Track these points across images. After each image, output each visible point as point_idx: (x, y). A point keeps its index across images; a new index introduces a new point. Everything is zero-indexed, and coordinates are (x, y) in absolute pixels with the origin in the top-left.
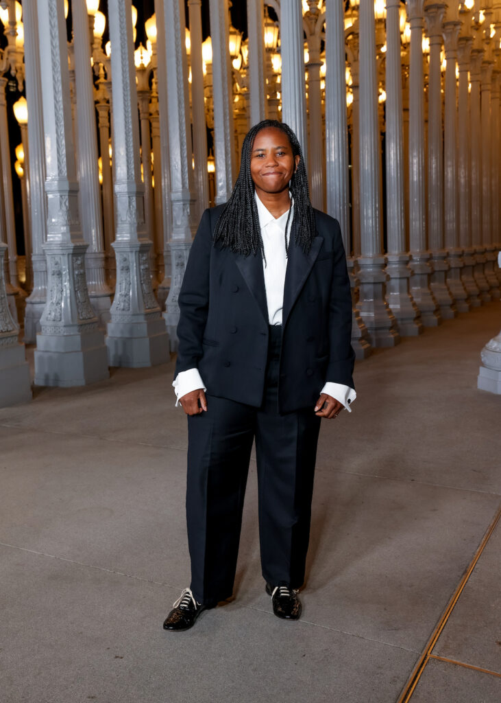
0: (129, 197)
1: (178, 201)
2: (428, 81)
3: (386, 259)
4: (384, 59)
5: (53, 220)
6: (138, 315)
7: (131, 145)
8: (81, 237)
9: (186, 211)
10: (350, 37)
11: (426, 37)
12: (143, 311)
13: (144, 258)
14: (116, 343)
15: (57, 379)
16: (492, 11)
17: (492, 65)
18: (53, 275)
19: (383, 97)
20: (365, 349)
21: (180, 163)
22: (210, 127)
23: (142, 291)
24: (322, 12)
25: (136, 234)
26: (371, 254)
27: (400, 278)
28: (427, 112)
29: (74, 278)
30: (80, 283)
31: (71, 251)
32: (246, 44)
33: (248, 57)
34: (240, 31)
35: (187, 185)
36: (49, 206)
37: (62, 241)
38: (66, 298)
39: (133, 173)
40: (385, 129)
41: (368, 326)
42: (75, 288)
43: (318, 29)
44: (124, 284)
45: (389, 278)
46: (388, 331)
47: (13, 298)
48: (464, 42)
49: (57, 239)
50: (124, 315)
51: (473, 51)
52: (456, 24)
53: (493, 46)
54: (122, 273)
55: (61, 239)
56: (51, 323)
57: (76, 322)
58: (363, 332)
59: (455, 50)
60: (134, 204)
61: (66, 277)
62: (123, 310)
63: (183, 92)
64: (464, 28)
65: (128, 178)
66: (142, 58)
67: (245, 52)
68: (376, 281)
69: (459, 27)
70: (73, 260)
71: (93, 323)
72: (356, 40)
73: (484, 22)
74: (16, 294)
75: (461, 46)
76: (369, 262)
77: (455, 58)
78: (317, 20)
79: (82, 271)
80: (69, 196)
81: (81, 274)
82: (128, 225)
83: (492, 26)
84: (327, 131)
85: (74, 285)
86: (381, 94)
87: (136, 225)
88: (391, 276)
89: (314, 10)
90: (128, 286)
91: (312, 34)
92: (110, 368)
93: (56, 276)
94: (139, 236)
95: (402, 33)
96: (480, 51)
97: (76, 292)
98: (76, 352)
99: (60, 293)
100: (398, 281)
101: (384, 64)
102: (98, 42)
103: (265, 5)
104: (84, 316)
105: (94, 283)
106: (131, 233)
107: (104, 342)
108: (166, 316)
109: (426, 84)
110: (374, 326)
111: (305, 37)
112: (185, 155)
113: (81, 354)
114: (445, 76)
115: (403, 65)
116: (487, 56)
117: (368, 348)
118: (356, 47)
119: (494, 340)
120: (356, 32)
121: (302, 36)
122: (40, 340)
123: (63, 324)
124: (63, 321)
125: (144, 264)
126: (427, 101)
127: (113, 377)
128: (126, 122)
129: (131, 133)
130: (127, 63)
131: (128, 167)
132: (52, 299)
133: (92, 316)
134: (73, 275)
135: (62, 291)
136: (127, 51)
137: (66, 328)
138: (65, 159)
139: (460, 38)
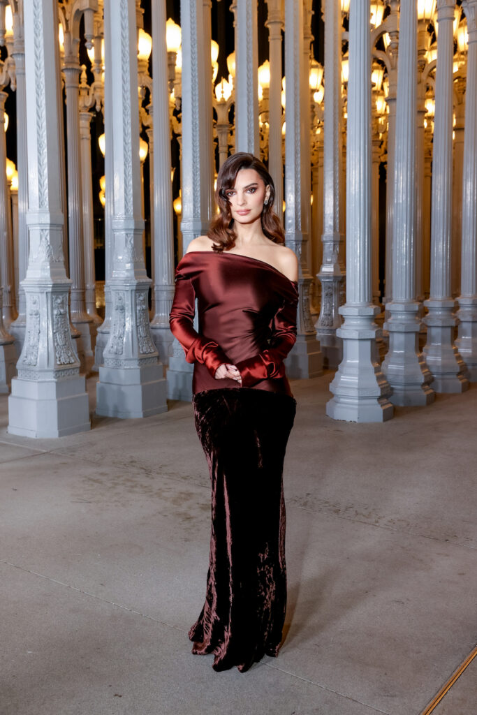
0: (194, 235)
3: (457, 303)
5: (120, 257)
7: (199, 184)
14: (177, 377)
15: (116, 411)
18: (117, 309)
20: (428, 395)
26: (440, 297)
27: (473, 322)
29: (136, 313)
31: (134, 288)
36: (116, 243)
37: (127, 277)
38: (128, 334)
39: (199, 211)
41: (434, 370)
42: (136, 323)
45: (459, 322)
46: (455, 376)
47: (87, 326)
49: (122, 276)
56: (112, 356)
57: (136, 356)
58: (426, 377)
61: (128, 313)
63: (253, 132)
65: (194, 217)
66: (223, 92)
68: (445, 325)
70: (136, 296)
71: (153, 357)
74: (91, 322)
76: (438, 305)
80: (134, 234)
81: (143, 310)
85: (136, 319)
88: (462, 320)
92: (168, 401)
93: (119, 311)
97: (137, 326)
98: (135, 385)
99: (122, 328)
100: (470, 325)
104: (145, 350)
105: (163, 314)
107: (165, 376)
110: (441, 371)
113: (140, 387)
117: (432, 393)
122: (103, 371)
123: (126, 358)
124: (124, 354)
127: (170, 412)
128: (194, 162)
129: (198, 173)
130: (197, 104)
131: (194, 205)
132: (114, 333)
133: (153, 351)
134: (136, 310)
135: (125, 325)
136: (197, 93)
137: (127, 362)
138: (132, 199)
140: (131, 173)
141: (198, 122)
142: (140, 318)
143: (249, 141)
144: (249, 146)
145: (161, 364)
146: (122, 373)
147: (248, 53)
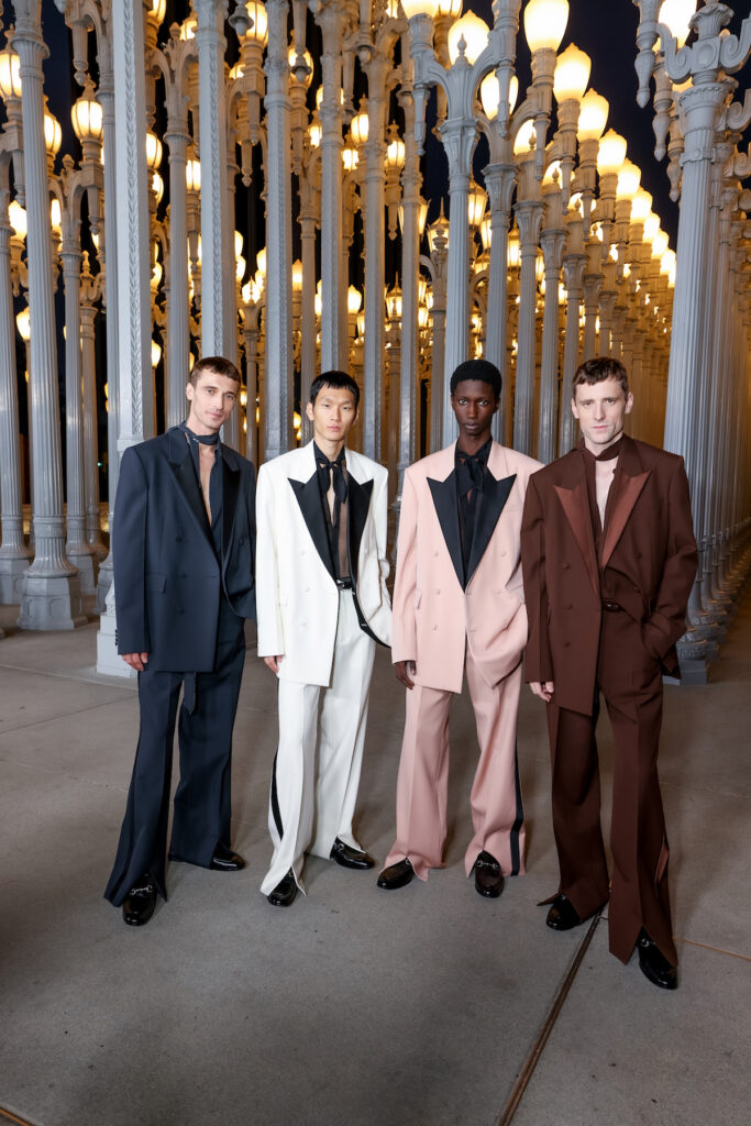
16: (648, 281)
48: (619, 311)
51: (628, 319)
52: (612, 294)
53: (647, 315)
59: (609, 321)
64: (619, 298)
69: (614, 297)
73: (639, 291)
75: (616, 315)
77: (610, 328)
83: (647, 295)
96: (634, 320)
116: (639, 325)
139: (616, 308)
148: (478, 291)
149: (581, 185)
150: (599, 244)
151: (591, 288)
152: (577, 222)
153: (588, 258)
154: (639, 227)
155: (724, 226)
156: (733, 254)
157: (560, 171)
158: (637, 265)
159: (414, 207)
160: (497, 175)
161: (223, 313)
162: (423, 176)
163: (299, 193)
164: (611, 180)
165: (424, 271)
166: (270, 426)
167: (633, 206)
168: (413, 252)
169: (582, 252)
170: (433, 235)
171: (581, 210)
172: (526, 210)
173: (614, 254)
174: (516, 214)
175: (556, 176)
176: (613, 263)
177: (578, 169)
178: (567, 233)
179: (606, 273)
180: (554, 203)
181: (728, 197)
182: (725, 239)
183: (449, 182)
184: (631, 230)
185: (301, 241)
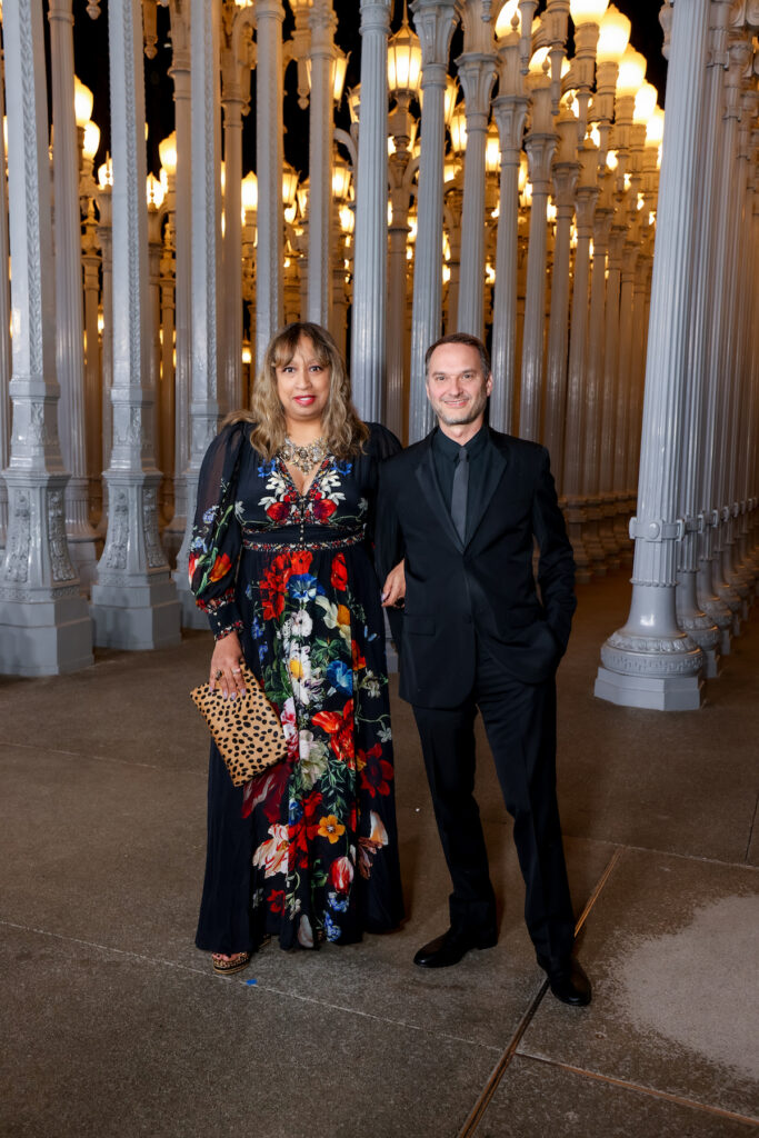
0: (132, 408)
1: (202, 415)
2: (553, 261)
4: (495, 227)
5: (20, 438)
6: (137, 575)
7: (138, 333)
8: (60, 463)
9: (211, 431)
10: (451, 193)
11: (552, 204)
12: (145, 571)
13: (150, 496)
15: (17, 665)
16: (642, 176)
17: (638, 248)
19: (492, 279)
21: (205, 361)
22: (247, 299)
23: (145, 541)
24: (414, 157)
25: (140, 461)
28: (549, 302)
29: (47, 521)
30: (57, 531)
31: (45, 484)
32: (304, 188)
33: (307, 208)
34: (297, 170)
35: (215, 394)
36: (15, 417)
37: (33, 468)
38: (35, 549)
39: (139, 374)
40: (492, 319)
42: (48, 536)
43: (407, 180)
44: (119, 532)
48: (603, 215)
49: (24, 465)
50: (117, 575)
51: (613, 228)
52: (593, 191)
53: (640, 223)
54: (116, 515)
55: (30, 466)
56: (12, 583)
57: (48, 585)
59: (590, 227)
60: (138, 418)
61: (35, 521)
62: (117, 567)
63: (214, 261)
64: (603, 196)
65: (131, 381)
66: (152, 195)
67: (303, 201)
69: (596, 196)
70: (47, 495)
71: (73, 586)
72: (459, 198)
73: (630, 189)
75: (598, 220)
77: (590, 238)
78: (406, 167)
79: (60, 512)
80: (45, 404)
81: (59, 516)
82: (129, 448)
83: (640, 195)
84: (414, 333)
85: (48, 530)
86: (487, 276)
87: (140, 449)
89: (402, 155)
90: (124, 536)
91: (399, 186)
92: (95, 650)
93: (20, 518)
94: (144, 465)
95: (521, 193)
96: (623, 228)
97: (49, 541)
98: (46, 626)
99: (25, 542)
101: (495, 233)
102: (89, 165)
103: (335, 141)
104: (61, 576)
105: (72, 521)
106: (132, 459)
108: (176, 576)
109: (550, 265)
111: (389, 189)
112: (214, 350)
113: (54, 630)
114: (576, 256)
115: (520, 237)
116: (631, 235)
118: (459, 209)
119: (619, 633)
120: (459, 188)
121: (386, 189)
123: (30, 587)
124: (29, 581)
125: (149, 504)
126: (550, 287)
127: (98, 664)
128: (131, 300)
129: (138, 318)
130: (136, 216)
131: (131, 364)
132: (13, 550)
133: (73, 576)
134: (47, 517)
135: (30, 539)
136: (136, 199)
137: (33, 593)
138: (41, 351)
139: (598, 211)
140: (39, 312)
141: (137, 243)
142: (53, 529)
143: (209, 276)
144: (208, 283)
145: (85, 596)
146: (26, 609)
147: (207, 146)
148: (414, 182)
149: (549, 36)
150: (574, 122)
151: (564, 182)
152: (545, 89)
153: (559, 139)
154: (629, 100)
155: (732, 94)
156: (744, 135)
157: (520, 15)
158: (627, 152)
159: (325, 59)
160: (427, 12)
161: (39, 190)
162: (338, 16)
163: (171, 34)
164: (589, 31)
165: (343, 151)
166: (116, 355)
167: (620, 70)
168: (325, 123)
169: (552, 130)
170: (354, 101)
171: (550, 74)
172: (471, 66)
173: (595, 136)
174: (460, 72)
175: (515, 23)
176: (595, 150)
177: (543, 14)
178: (530, 102)
179: (587, 160)
180: (512, 61)
181: (737, 54)
182: (733, 113)
183: (360, 16)
184: (618, 105)
185: (174, 103)
